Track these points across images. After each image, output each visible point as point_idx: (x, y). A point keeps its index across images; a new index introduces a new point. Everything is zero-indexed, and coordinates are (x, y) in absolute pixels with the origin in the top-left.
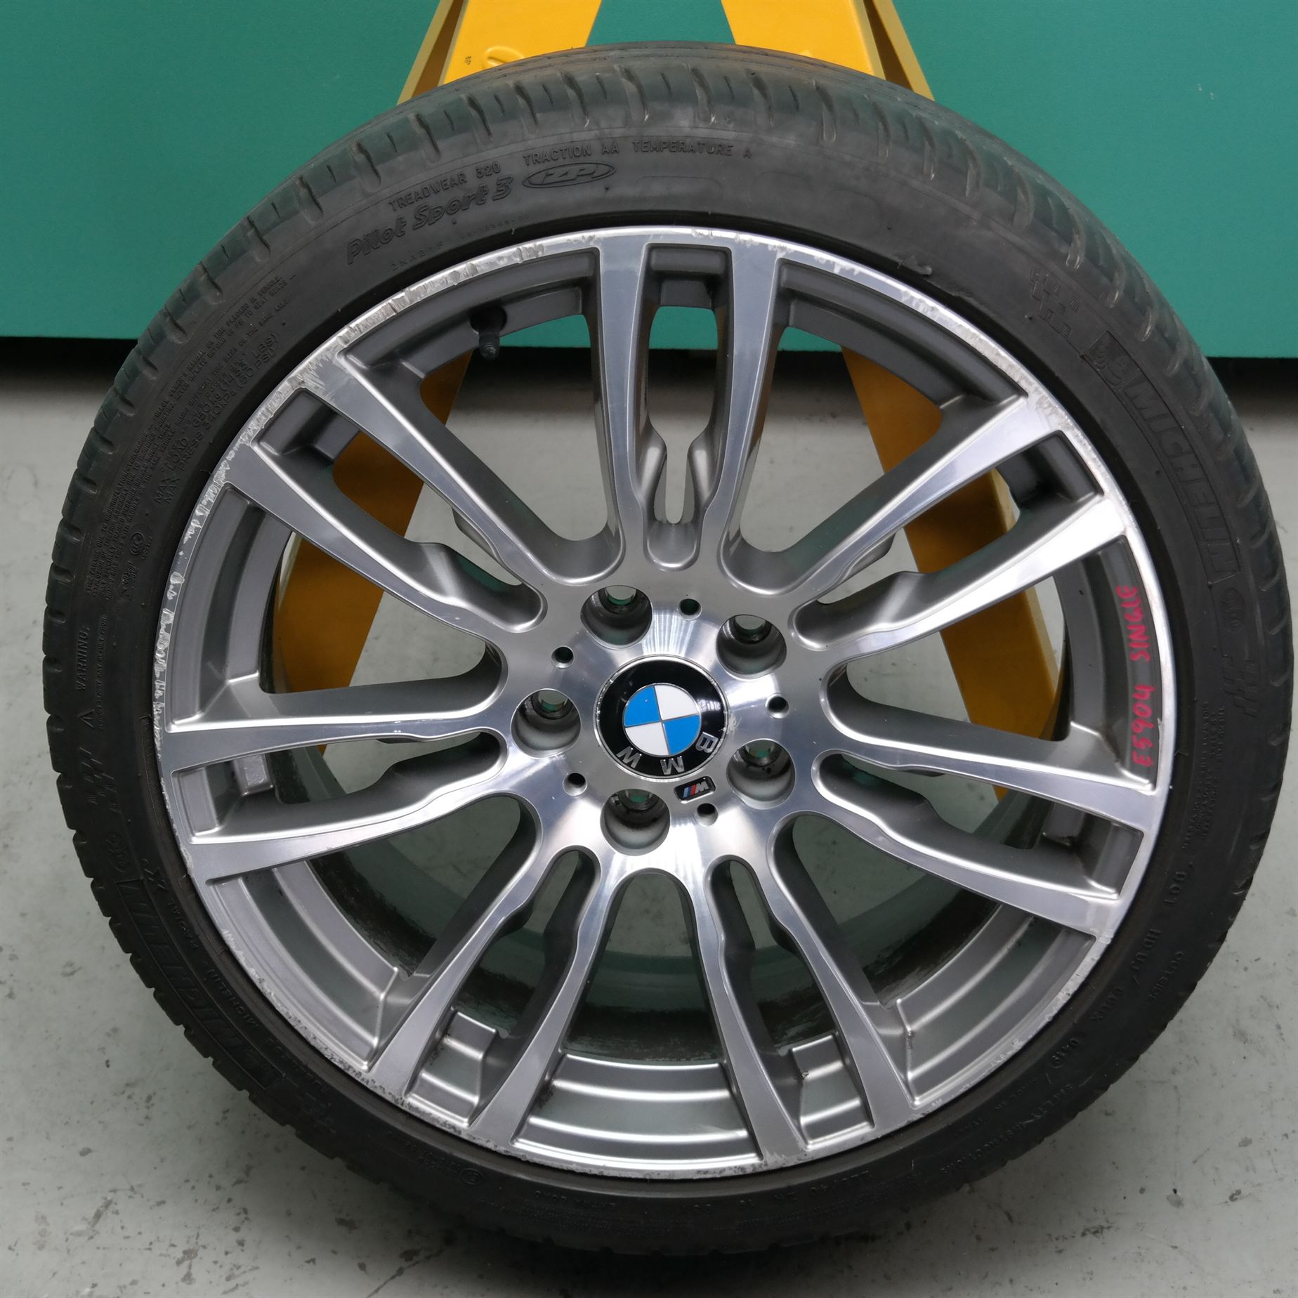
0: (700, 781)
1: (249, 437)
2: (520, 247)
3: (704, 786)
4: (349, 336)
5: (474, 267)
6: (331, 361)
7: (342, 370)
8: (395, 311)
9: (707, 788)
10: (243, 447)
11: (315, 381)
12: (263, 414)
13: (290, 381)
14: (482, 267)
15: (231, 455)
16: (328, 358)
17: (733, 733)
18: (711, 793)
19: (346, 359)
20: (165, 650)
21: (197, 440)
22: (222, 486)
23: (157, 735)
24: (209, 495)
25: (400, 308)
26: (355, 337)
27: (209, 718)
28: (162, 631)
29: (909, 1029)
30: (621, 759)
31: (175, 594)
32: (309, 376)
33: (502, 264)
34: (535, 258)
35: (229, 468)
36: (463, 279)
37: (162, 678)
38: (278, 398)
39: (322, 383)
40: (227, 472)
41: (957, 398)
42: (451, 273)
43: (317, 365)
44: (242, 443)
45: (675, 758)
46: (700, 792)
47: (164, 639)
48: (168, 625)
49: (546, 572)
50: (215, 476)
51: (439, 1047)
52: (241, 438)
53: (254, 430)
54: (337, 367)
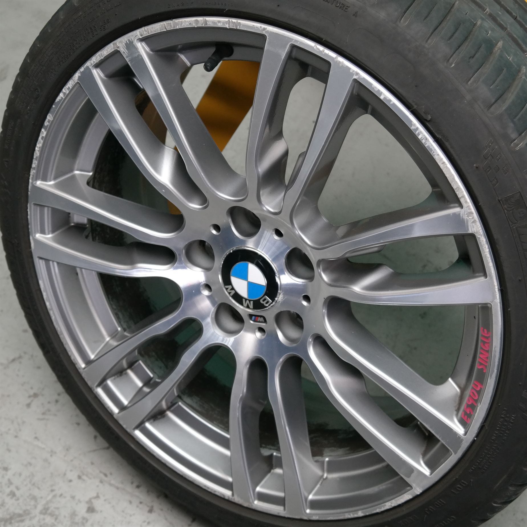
0: (261, 316)
1: (91, 64)
2: (230, 20)
3: (261, 319)
4: (143, 33)
5: (206, 21)
6: (132, 42)
7: (136, 49)
8: (166, 29)
9: (263, 321)
10: (88, 67)
11: (124, 49)
12: (99, 55)
13: (113, 44)
14: (210, 23)
15: (82, 69)
16: (131, 39)
17: (280, 302)
18: (264, 324)
19: (141, 44)
20: (40, 147)
21: (68, 56)
22: (76, 82)
23: (30, 184)
24: (70, 84)
25: (168, 28)
26: (145, 34)
27: (56, 186)
28: (40, 138)
29: (325, 475)
30: (227, 289)
31: (48, 124)
32: (122, 45)
33: (220, 25)
34: (236, 28)
35: (80, 75)
36: (200, 25)
37: (36, 159)
38: (107, 50)
39: (127, 52)
40: (79, 76)
42: (195, 20)
43: (126, 41)
44: (88, 66)
45: (250, 301)
46: (259, 321)
47: (40, 143)
48: (43, 137)
50: (74, 76)
51: (124, 372)
52: (88, 63)
53: (94, 62)
54: (135, 46)
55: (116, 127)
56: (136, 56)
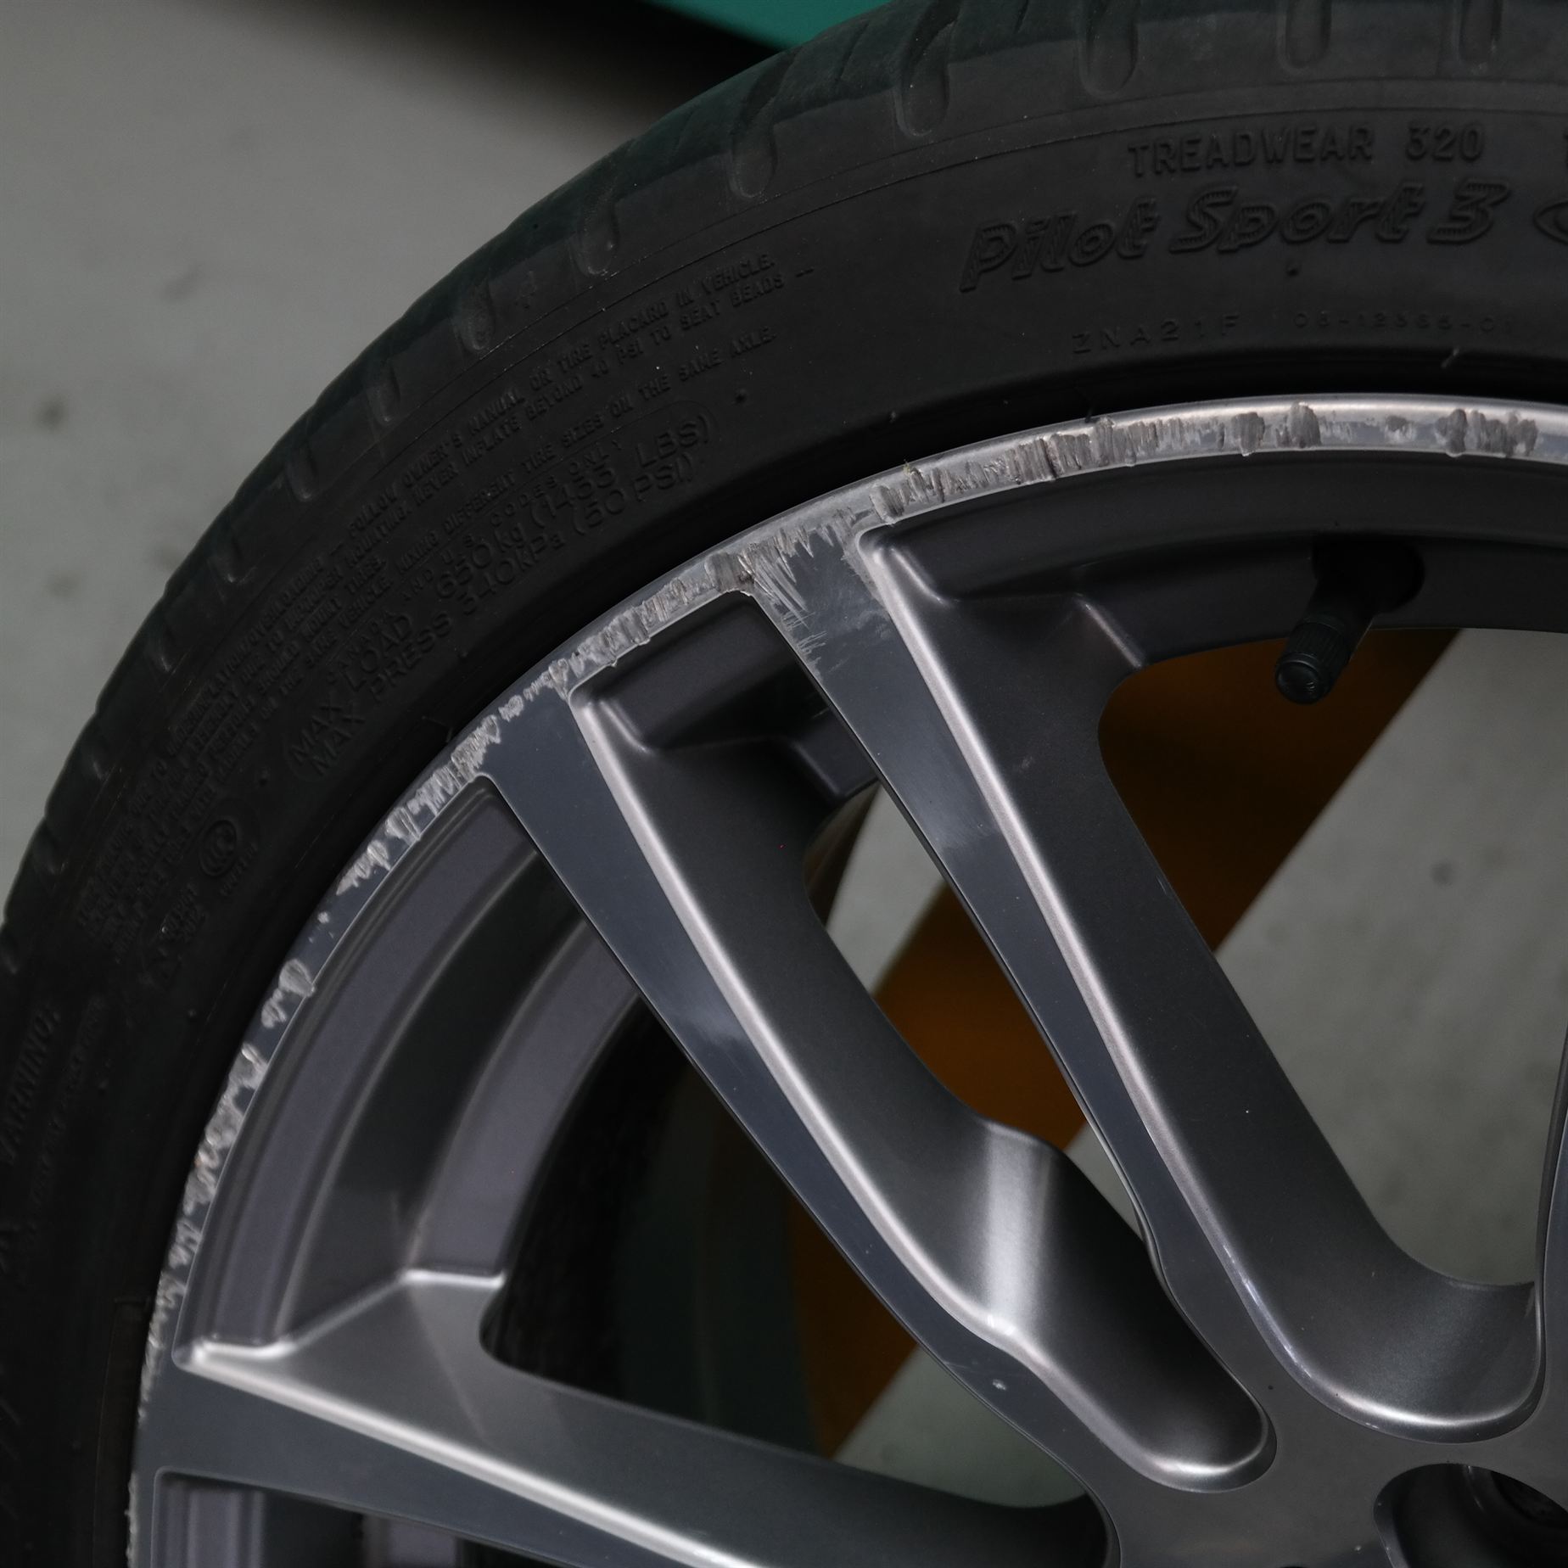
1: (572, 677)
2: (1469, 410)
4: (908, 499)
5: (1312, 422)
6: (838, 550)
7: (861, 586)
8: (1053, 471)
10: (549, 695)
11: (780, 588)
12: (623, 628)
13: (717, 564)
14: (1337, 431)
15: (513, 707)
16: (832, 534)
19: (887, 557)
20: (223, 1153)
21: (433, 635)
22: (471, 780)
23: (151, 1362)
24: (431, 792)
25: (1067, 467)
26: (921, 503)
27: (303, 1369)
28: (228, 1099)
31: (283, 1016)
32: (770, 567)
33: (1398, 440)
34: (1501, 455)
35: (497, 740)
36: (1270, 444)
37: (196, 1220)
38: (673, 598)
39: (801, 603)
40: (491, 747)
42: (1242, 416)
43: (798, 546)
44: (550, 685)
47: (227, 1122)
48: (244, 1094)
50: (459, 748)
52: (551, 670)
53: (589, 664)
54: (852, 572)
55: (713, 1026)
56: (859, 626)
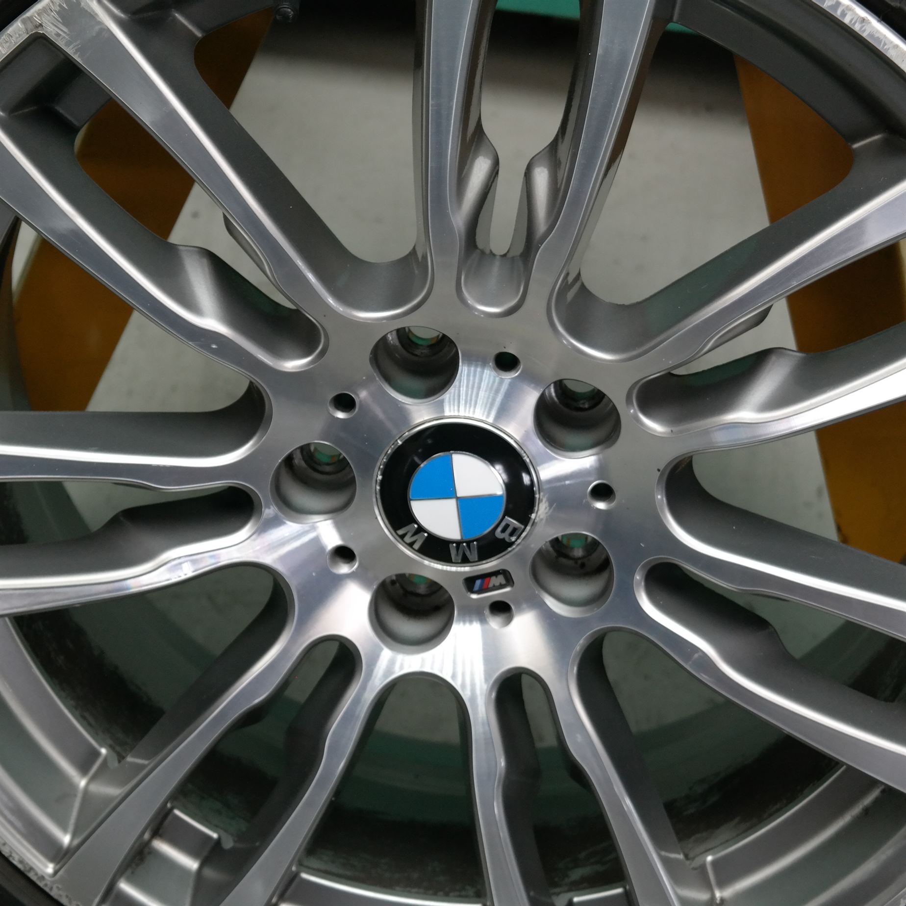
0: (496, 573)
3: (500, 579)
7: (92, 17)
9: (504, 582)
11: (55, 26)
13: (24, 22)
17: (544, 521)
18: (508, 589)
29: (718, 894)
30: (402, 537)
32: (48, 18)
38: (7, 42)
39: (66, 30)
41: (876, 137)
43: (60, 6)
45: (469, 543)
46: (494, 586)
49: (331, 302)
51: (146, 850)
54: (87, 11)
56: (94, 34)
